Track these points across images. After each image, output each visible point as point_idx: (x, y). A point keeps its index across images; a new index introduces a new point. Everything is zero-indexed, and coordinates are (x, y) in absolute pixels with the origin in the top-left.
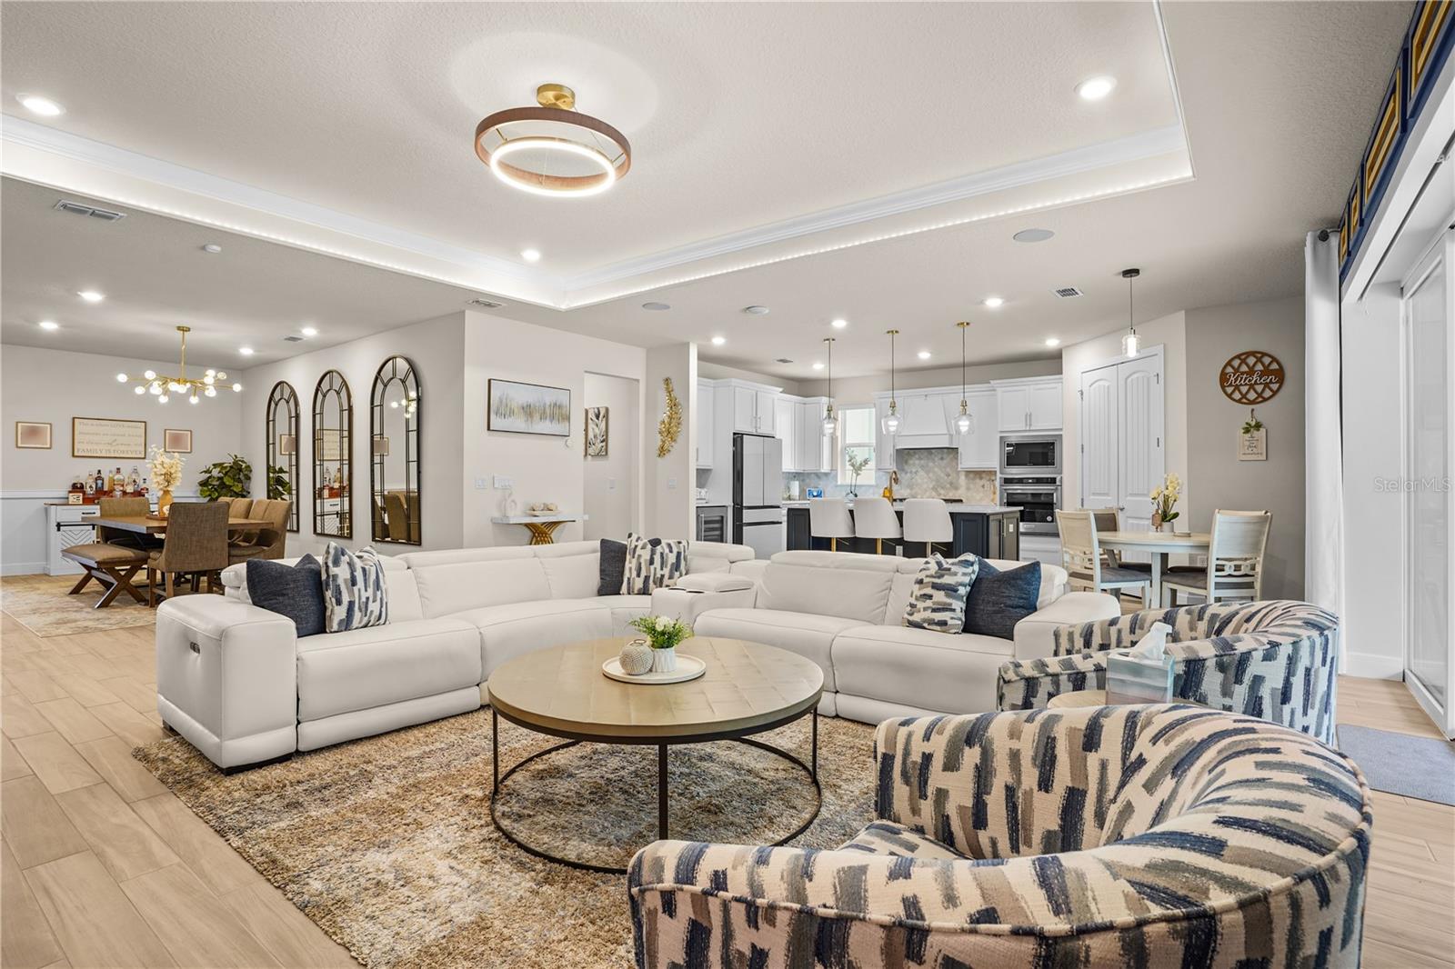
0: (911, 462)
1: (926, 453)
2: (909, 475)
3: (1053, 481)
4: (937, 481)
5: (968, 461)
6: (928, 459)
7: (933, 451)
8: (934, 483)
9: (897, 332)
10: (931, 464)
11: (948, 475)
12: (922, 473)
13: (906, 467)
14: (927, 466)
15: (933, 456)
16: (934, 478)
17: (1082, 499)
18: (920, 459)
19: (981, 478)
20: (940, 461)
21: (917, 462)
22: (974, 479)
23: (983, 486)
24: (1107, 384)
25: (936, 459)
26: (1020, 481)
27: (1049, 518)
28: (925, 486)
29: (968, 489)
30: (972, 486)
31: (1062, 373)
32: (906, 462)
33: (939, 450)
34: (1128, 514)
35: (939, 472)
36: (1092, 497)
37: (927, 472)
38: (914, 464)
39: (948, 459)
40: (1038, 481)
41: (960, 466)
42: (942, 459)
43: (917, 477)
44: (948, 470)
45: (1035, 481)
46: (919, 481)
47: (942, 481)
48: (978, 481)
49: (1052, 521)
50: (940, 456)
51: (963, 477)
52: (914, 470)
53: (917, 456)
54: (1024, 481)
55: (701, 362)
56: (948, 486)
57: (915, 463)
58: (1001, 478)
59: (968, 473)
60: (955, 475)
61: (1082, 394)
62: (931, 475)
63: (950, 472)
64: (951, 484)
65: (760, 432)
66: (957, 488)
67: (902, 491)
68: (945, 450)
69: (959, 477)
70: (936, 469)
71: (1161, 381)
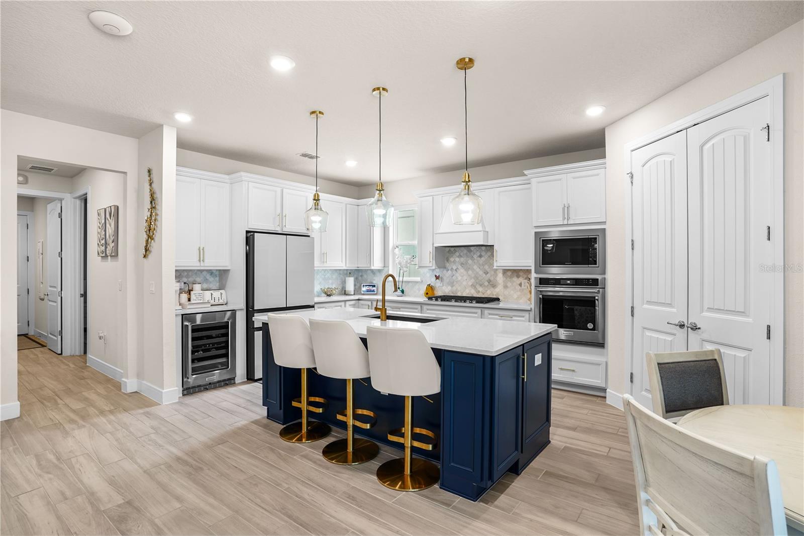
0: (452, 259)
1: (465, 251)
2: (450, 272)
3: (595, 282)
4: (476, 278)
5: (505, 258)
6: (467, 256)
7: (472, 248)
8: (473, 280)
9: (384, 89)
10: (470, 262)
11: (486, 273)
12: (462, 270)
13: (447, 265)
14: (467, 263)
15: (472, 253)
16: (473, 276)
17: (632, 308)
18: (460, 256)
19: (518, 277)
21: (457, 259)
22: (511, 277)
23: (520, 285)
24: (668, 158)
25: (475, 257)
26: (557, 282)
27: (590, 326)
28: (465, 283)
29: (506, 287)
30: (509, 284)
31: (605, 157)
32: (448, 260)
33: (477, 248)
34: (705, 336)
35: (478, 270)
36: (645, 306)
37: (467, 270)
38: (454, 262)
39: (486, 257)
41: (495, 264)
42: (480, 256)
43: (458, 275)
44: (486, 267)
48: (515, 279)
49: (594, 329)
50: (479, 254)
51: (500, 275)
52: (454, 268)
53: (457, 254)
54: (562, 282)
55: (179, 149)
56: (486, 284)
57: (456, 260)
58: (535, 278)
59: (505, 271)
61: (632, 177)
62: (470, 272)
63: (488, 270)
64: (489, 281)
65: (287, 230)
66: (494, 286)
67: (444, 288)
68: (483, 248)
69: (497, 275)
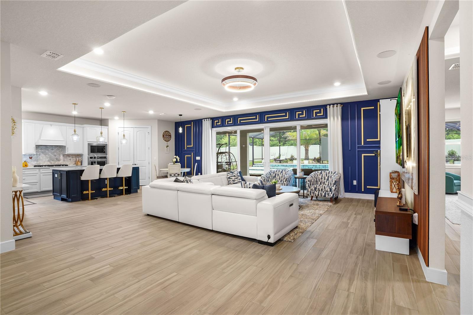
1: (44, 147)
8: (49, 159)
10: (47, 151)
11: (55, 156)
12: (42, 155)
15: (48, 148)
18: (41, 149)
19: (69, 157)
20: (51, 150)
21: (40, 150)
22: (66, 157)
23: (70, 160)
28: (44, 160)
30: (66, 160)
33: (51, 146)
35: (51, 155)
40: (101, 158)
42: (52, 149)
45: (100, 157)
46: (41, 158)
47: (52, 158)
48: (68, 158)
50: (51, 149)
56: (55, 160)
60: (58, 156)
64: (57, 159)
69: (60, 156)
70: (50, 154)
71: (150, 134)
